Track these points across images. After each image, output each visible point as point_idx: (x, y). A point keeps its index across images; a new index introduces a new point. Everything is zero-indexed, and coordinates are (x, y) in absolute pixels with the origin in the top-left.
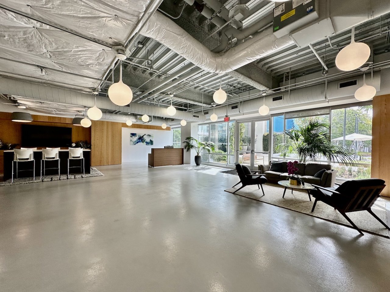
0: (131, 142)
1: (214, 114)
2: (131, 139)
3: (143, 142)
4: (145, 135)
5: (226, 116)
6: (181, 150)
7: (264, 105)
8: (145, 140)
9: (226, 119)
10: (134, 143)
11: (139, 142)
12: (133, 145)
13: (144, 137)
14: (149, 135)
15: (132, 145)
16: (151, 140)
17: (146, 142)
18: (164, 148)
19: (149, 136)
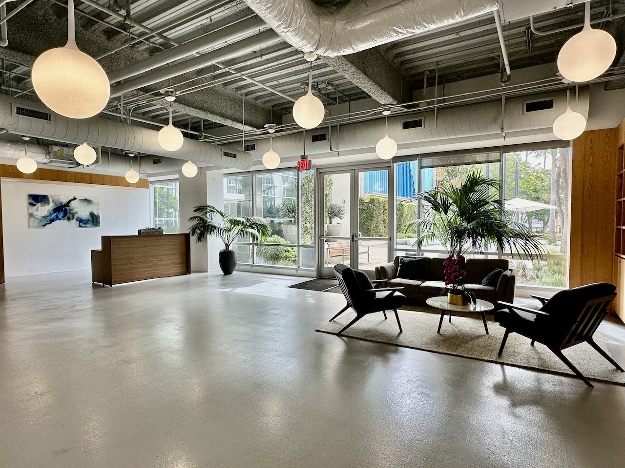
0: (32, 219)
1: (271, 150)
2: (30, 212)
3: (69, 219)
4: (75, 199)
5: (303, 157)
6: (183, 239)
7: (387, 137)
8: (76, 213)
9: (302, 163)
10: (41, 221)
11: (57, 218)
12: (38, 227)
13: (73, 204)
14: (87, 201)
15: (34, 227)
16: (92, 214)
17: (77, 220)
18: (137, 234)
19: (86, 203)
